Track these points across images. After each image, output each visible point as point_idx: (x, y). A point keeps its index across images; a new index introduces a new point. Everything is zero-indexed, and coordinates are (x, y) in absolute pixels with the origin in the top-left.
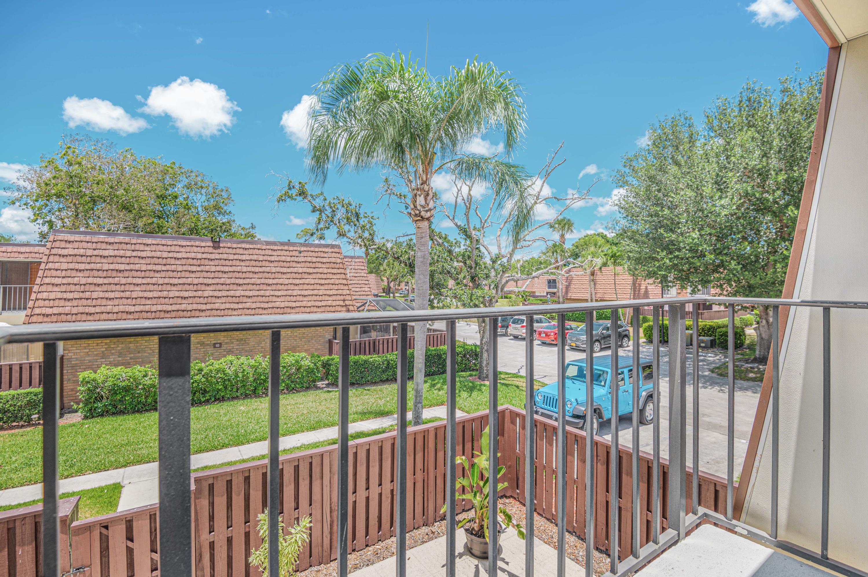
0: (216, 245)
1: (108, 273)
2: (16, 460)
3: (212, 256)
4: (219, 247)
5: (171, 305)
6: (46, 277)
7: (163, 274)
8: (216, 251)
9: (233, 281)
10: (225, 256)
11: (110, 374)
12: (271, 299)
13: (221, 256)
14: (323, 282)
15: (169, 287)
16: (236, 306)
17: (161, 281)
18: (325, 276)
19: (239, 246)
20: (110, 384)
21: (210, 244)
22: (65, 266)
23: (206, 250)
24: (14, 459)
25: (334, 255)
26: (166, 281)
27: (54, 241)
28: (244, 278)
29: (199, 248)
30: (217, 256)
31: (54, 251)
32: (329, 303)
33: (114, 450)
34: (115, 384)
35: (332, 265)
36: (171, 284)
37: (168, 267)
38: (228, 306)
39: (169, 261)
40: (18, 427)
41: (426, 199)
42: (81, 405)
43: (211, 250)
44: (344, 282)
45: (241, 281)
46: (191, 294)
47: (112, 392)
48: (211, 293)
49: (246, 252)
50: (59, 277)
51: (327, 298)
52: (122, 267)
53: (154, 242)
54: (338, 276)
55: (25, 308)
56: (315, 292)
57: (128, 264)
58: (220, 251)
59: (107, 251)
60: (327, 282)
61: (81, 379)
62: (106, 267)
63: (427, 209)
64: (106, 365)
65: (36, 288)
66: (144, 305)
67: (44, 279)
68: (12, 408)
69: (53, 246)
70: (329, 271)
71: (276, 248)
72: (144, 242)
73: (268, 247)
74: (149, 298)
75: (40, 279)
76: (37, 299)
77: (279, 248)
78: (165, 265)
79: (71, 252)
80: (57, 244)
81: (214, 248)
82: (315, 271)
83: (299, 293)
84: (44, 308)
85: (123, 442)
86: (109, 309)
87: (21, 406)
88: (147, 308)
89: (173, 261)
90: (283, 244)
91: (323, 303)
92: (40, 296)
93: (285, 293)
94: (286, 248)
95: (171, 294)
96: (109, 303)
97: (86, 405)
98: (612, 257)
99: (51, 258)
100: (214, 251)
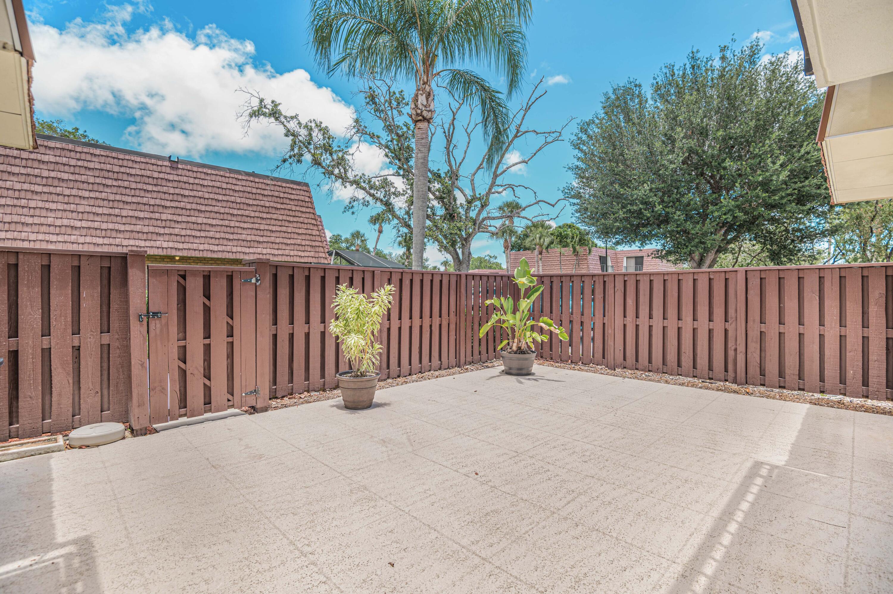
1: (48, 182)
8: (175, 172)
9: (194, 206)
12: (236, 230)
14: (291, 219)
16: (198, 234)
18: (293, 214)
19: (200, 170)
23: (164, 169)
25: (302, 193)
28: (206, 205)
32: (298, 242)
35: (300, 203)
38: (189, 232)
41: (427, 99)
43: (168, 170)
44: (313, 222)
45: (203, 208)
46: (147, 215)
48: (170, 217)
49: (208, 178)
51: (296, 236)
52: (65, 176)
53: (102, 153)
54: (307, 215)
56: (284, 229)
57: (72, 173)
58: (180, 172)
59: (47, 157)
60: (295, 219)
62: (45, 174)
63: (428, 109)
66: (92, 221)
70: (298, 208)
71: (240, 177)
72: (91, 151)
73: (232, 175)
77: (244, 178)
82: (282, 206)
83: (266, 227)
86: (50, 221)
88: (96, 225)
90: (248, 174)
91: (292, 241)
93: (251, 226)
94: (251, 179)
95: (124, 213)
98: (558, 236)
100: (172, 172)
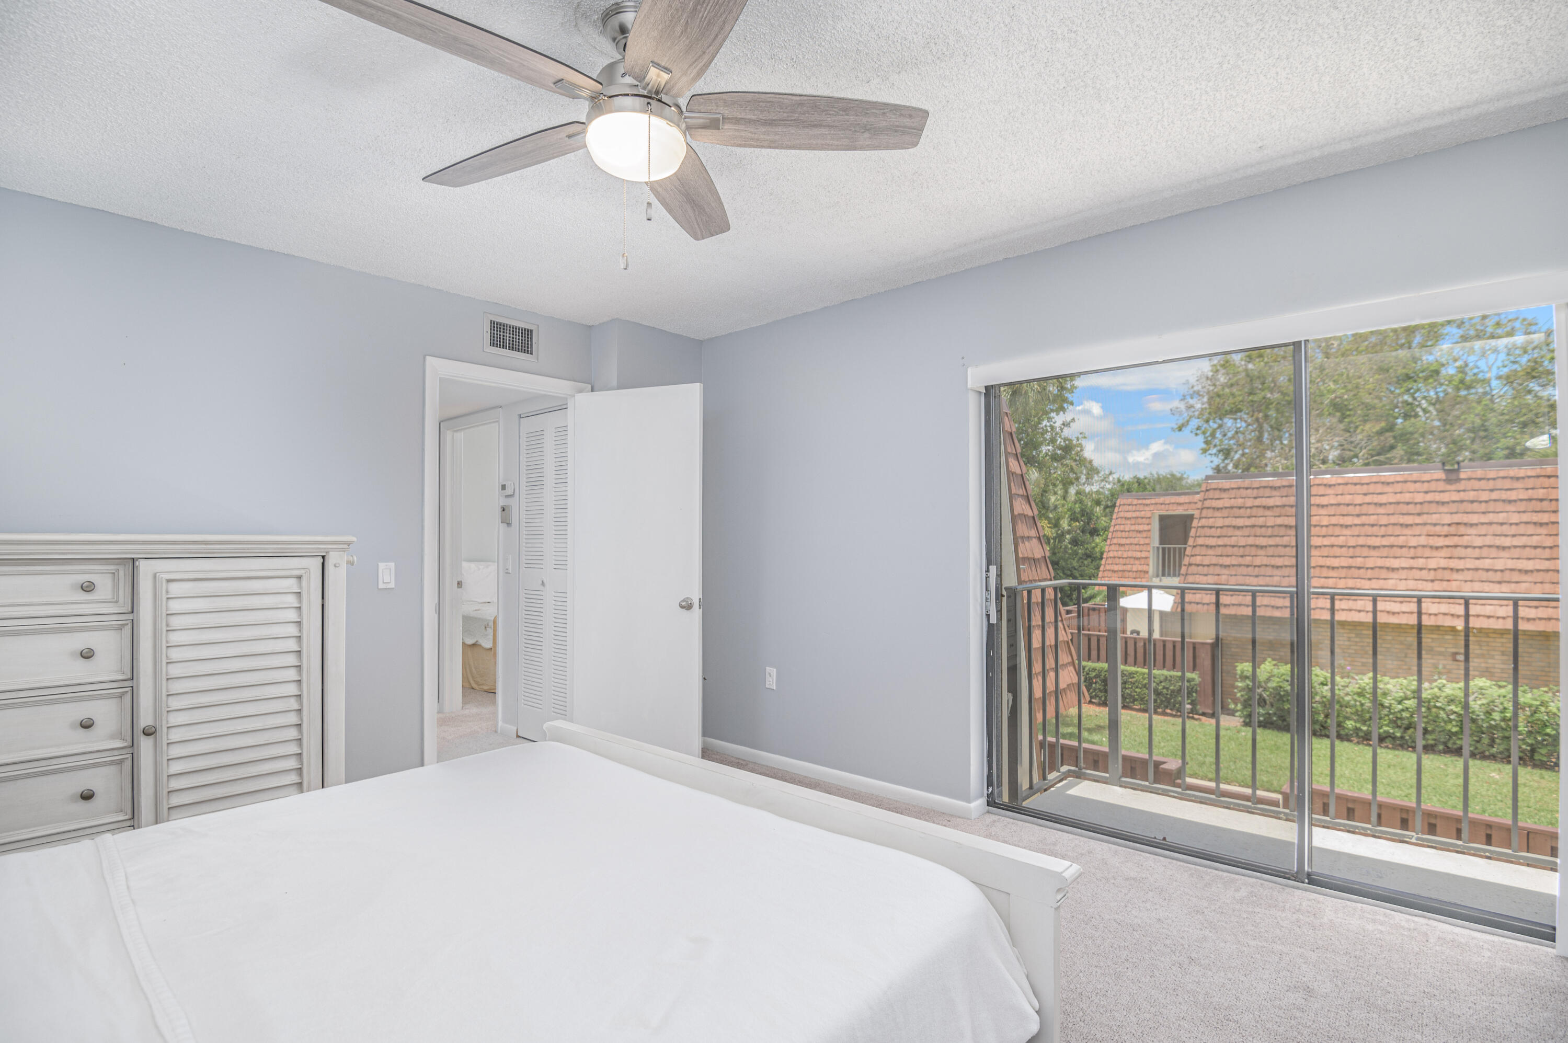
0: (1452, 476)
2: (1164, 746)
3: (1445, 497)
4: (1458, 480)
5: (1370, 579)
6: (1199, 537)
7: (1356, 531)
10: (1471, 495)
11: (1276, 671)
13: (1462, 496)
15: (1365, 552)
17: (1352, 542)
20: (1274, 685)
21: (1441, 475)
22: (1220, 522)
24: (1162, 744)
26: (1361, 541)
27: (1207, 490)
29: (1418, 485)
30: (1455, 496)
31: (1207, 503)
33: (1270, 770)
34: (1281, 687)
36: (1369, 547)
37: (1364, 519)
39: (1365, 509)
40: (1171, 715)
42: (1239, 707)
47: (1278, 697)
50: (1213, 537)
55: (1179, 575)
61: (1239, 672)
64: (1274, 659)
65: (1189, 551)
67: (1198, 539)
68: (1165, 691)
69: (1206, 497)
74: (1333, 568)
75: (1193, 539)
76: (1190, 565)
78: (1358, 515)
79: (1227, 503)
80: (1211, 494)
81: (1448, 481)
84: (1197, 576)
85: (1283, 765)
87: (1173, 691)
89: (1372, 509)
92: (1193, 560)
96: (1276, 572)
97: (1245, 707)
99: (1205, 513)
